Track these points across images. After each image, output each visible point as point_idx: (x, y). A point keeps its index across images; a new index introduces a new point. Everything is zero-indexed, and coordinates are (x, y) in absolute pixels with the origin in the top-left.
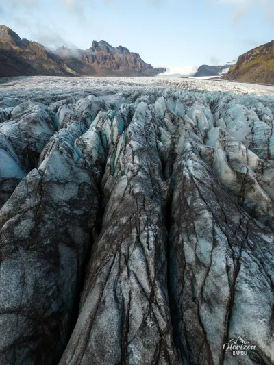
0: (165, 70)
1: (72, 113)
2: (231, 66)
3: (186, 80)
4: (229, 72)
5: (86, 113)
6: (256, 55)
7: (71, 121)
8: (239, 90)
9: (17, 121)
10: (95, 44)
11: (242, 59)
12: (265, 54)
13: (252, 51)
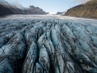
0: (49, 13)
1: (31, 34)
2: (65, 12)
3: (54, 16)
4: (65, 14)
5: (35, 34)
6: (71, 10)
7: (31, 38)
8: (68, 19)
9: (12, 44)
10: (30, 6)
11: (68, 11)
12: (73, 10)
13: (70, 9)
